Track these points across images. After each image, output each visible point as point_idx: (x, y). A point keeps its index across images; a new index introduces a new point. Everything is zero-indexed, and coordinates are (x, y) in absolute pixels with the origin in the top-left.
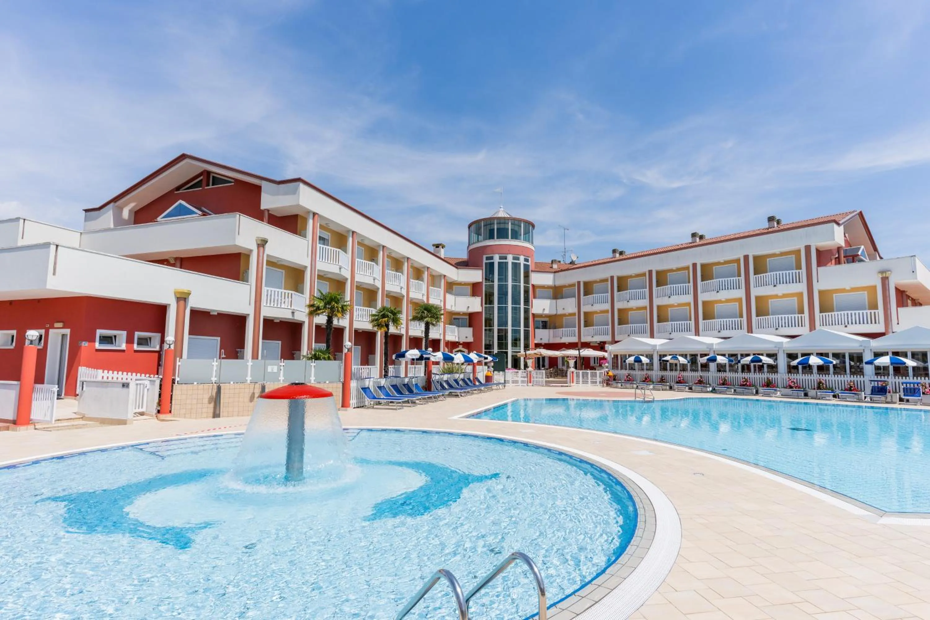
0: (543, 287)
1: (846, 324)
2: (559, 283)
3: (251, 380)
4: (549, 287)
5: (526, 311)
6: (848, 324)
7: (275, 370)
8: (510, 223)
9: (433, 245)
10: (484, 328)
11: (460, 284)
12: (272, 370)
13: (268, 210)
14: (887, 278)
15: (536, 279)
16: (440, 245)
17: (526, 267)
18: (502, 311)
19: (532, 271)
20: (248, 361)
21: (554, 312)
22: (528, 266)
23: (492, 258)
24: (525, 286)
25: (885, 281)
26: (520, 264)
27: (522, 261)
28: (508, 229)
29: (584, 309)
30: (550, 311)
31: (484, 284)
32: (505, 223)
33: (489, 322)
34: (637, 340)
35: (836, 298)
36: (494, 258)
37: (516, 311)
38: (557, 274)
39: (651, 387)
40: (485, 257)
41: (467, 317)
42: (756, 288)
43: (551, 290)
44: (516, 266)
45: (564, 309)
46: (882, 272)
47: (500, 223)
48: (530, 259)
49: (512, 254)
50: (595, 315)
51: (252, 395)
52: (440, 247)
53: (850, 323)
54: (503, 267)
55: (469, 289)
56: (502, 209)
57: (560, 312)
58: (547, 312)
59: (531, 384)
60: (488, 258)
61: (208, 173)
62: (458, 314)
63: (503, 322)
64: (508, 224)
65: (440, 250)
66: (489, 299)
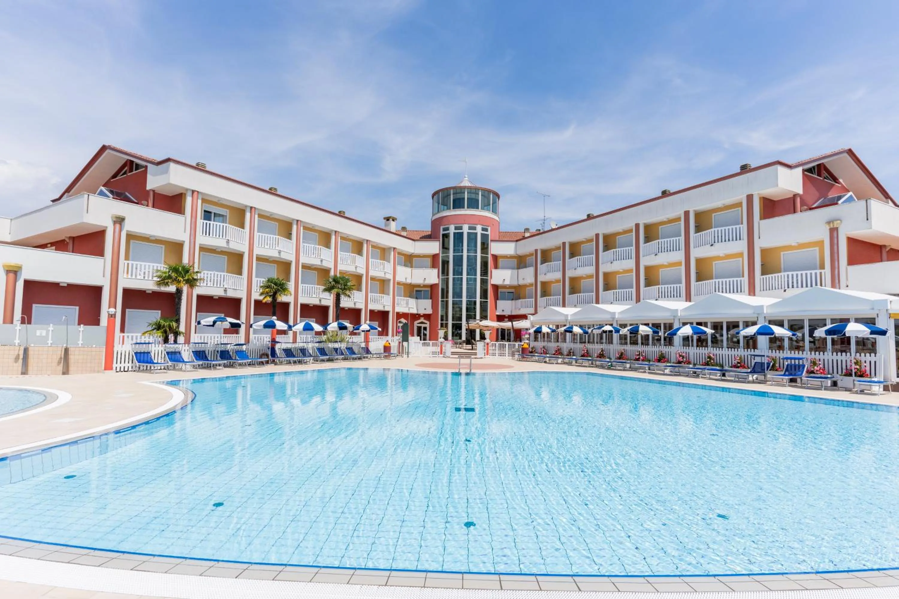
0: (505, 257)
1: (786, 288)
2: (521, 252)
3: (18, 343)
4: (511, 257)
5: (484, 282)
6: (788, 287)
7: (44, 333)
8: (466, 193)
9: (385, 218)
10: (440, 299)
11: (418, 256)
12: (41, 334)
13: (154, 191)
14: (837, 229)
15: (496, 248)
16: (390, 217)
17: (485, 237)
18: (458, 282)
19: (491, 241)
20: (16, 325)
21: (515, 283)
22: (488, 235)
23: (448, 229)
24: (482, 257)
25: (834, 232)
26: (476, 234)
27: (479, 230)
28: (464, 198)
29: (541, 278)
30: (510, 282)
31: (441, 255)
32: (461, 193)
33: (445, 293)
34: (554, 310)
35: (785, 257)
36: (450, 229)
37: (471, 283)
38: (518, 242)
39: (560, 361)
40: (442, 228)
41: (429, 289)
42: (696, 249)
43: (516, 260)
44: (472, 237)
45: (523, 279)
46: (829, 223)
47: (456, 193)
48: (489, 229)
49: (468, 224)
50: (552, 285)
51: (16, 357)
52: (391, 220)
53: (790, 286)
54: (459, 237)
55: (429, 261)
56: (466, 179)
57: (521, 282)
58: (507, 282)
59: (442, 355)
60: (444, 230)
61: (132, 162)
62: (419, 286)
63: (458, 294)
64: (464, 193)
65: (390, 223)
66: (445, 271)
